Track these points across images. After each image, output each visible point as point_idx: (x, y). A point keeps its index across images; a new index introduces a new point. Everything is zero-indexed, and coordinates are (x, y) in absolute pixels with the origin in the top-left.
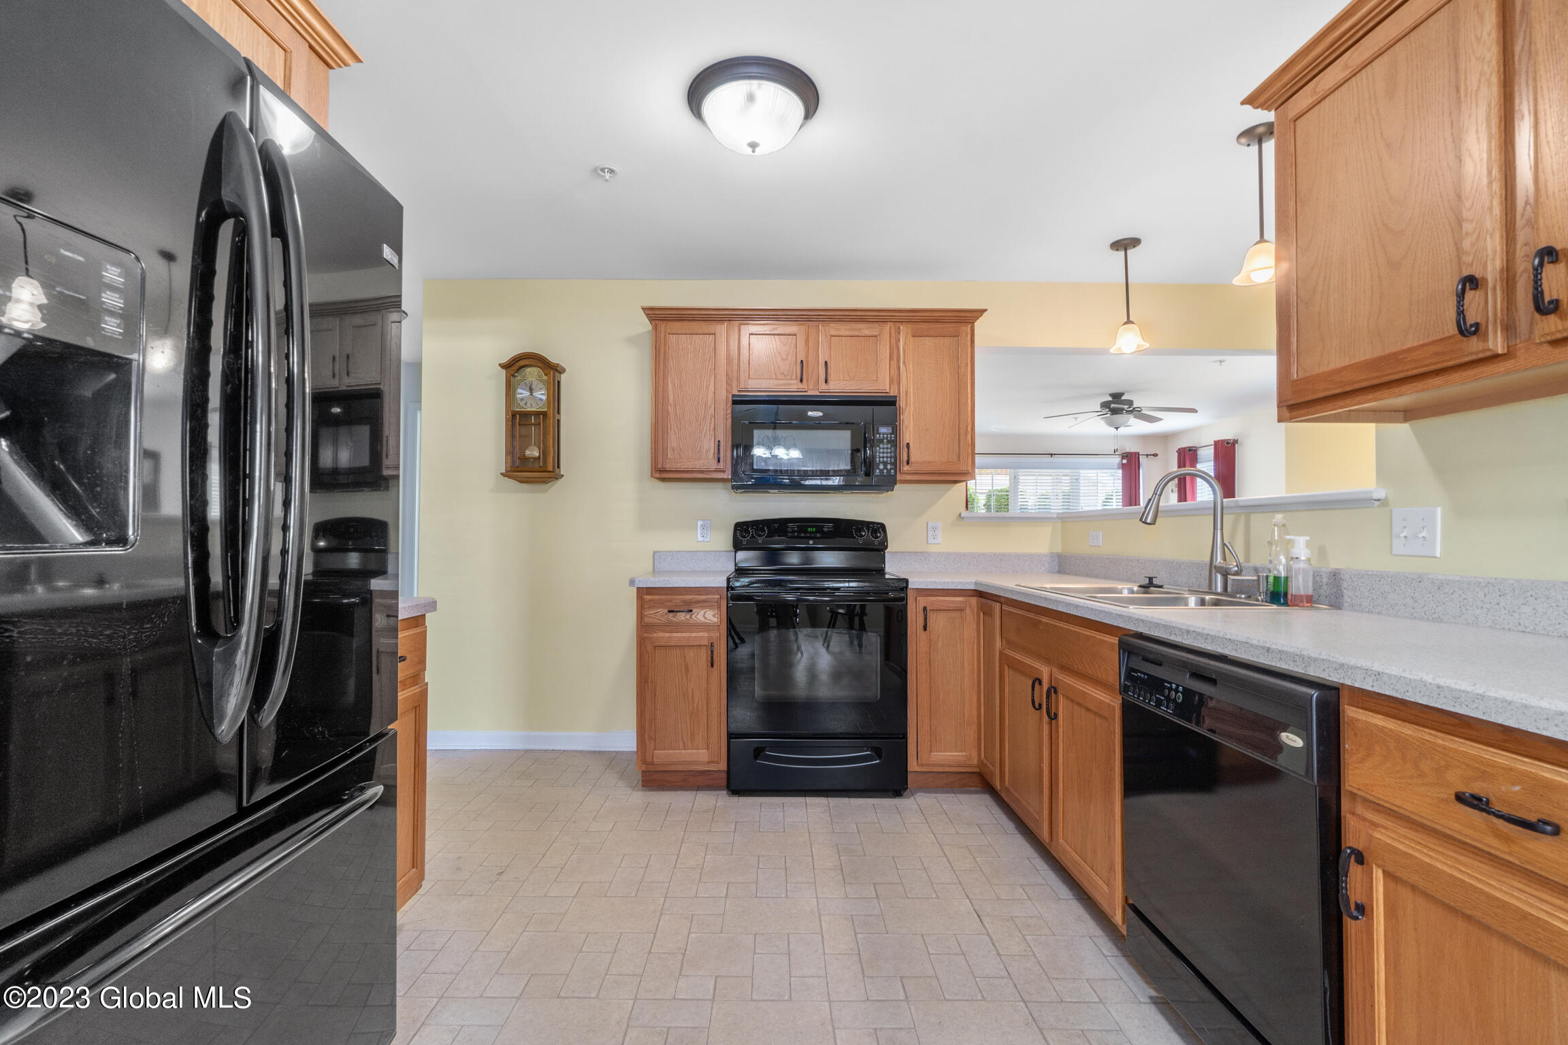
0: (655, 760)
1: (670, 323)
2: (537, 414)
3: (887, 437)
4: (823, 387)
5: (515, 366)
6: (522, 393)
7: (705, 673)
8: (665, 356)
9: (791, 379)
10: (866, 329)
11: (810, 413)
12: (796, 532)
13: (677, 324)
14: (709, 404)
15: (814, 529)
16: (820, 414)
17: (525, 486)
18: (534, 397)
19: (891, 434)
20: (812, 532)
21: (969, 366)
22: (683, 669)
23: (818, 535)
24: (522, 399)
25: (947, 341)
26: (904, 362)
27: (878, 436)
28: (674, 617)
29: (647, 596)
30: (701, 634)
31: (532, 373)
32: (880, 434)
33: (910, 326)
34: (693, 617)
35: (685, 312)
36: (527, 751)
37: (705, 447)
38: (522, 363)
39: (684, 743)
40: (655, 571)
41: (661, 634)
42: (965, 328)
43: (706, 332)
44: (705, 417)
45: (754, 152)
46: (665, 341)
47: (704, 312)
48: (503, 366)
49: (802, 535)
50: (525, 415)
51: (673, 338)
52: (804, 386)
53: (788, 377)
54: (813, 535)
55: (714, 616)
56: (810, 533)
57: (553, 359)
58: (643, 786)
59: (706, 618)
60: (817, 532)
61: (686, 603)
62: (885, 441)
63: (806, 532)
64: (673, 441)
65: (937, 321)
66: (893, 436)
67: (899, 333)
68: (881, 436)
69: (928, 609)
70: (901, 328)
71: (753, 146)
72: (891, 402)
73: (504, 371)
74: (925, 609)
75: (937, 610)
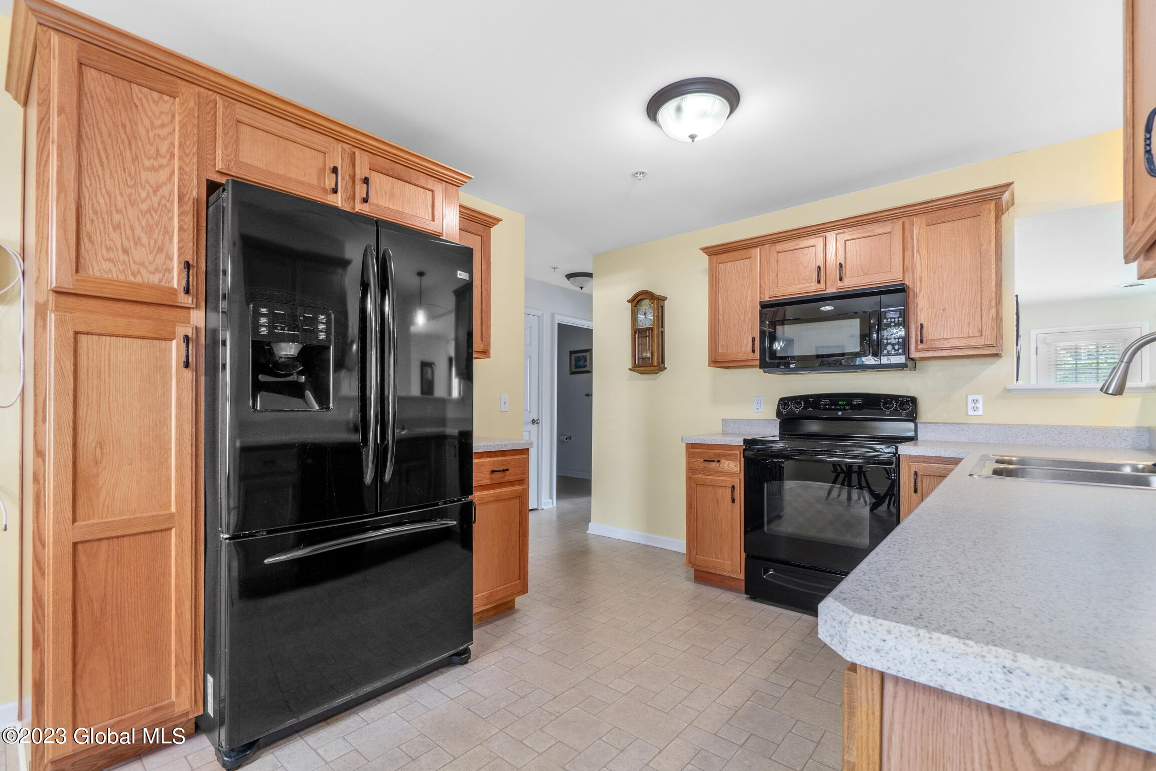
0: (696, 562)
1: (719, 256)
2: (648, 329)
3: (895, 321)
4: (840, 284)
5: (637, 300)
6: (641, 317)
7: (730, 507)
8: (716, 280)
9: (811, 282)
10: (877, 229)
11: (823, 309)
12: (828, 405)
13: (724, 256)
14: (748, 310)
15: (845, 403)
16: (832, 308)
17: (645, 376)
18: (647, 319)
19: (898, 318)
20: (843, 405)
21: (993, 242)
22: (715, 502)
23: (847, 407)
24: (641, 321)
25: (967, 222)
26: (918, 251)
27: (885, 321)
28: (708, 465)
29: (694, 449)
30: (726, 479)
31: (646, 303)
32: (887, 319)
33: (924, 217)
34: (721, 465)
35: (729, 246)
36: (645, 545)
37: (745, 343)
38: (639, 298)
39: (716, 554)
40: (724, 434)
41: (700, 476)
42: (987, 206)
43: (744, 257)
44: (744, 321)
45: (693, 141)
46: (716, 270)
47: (742, 243)
48: (629, 301)
49: (833, 407)
50: (644, 330)
51: (722, 266)
52: (822, 286)
53: (809, 281)
54: (842, 407)
55: (735, 466)
56: (840, 405)
57: (657, 292)
58: (695, 579)
59: (729, 467)
60: (847, 405)
61: (719, 455)
62: (893, 324)
63: (837, 405)
64: (722, 340)
65: (955, 206)
66: (900, 319)
67: (913, 225)
68: (889, 320)
69: (920, 473)
70: (915, 220)
71: (693, 137)
72: (900, 290)
73: (630, 304)
74: (916, 473)
75: (929, 476)
